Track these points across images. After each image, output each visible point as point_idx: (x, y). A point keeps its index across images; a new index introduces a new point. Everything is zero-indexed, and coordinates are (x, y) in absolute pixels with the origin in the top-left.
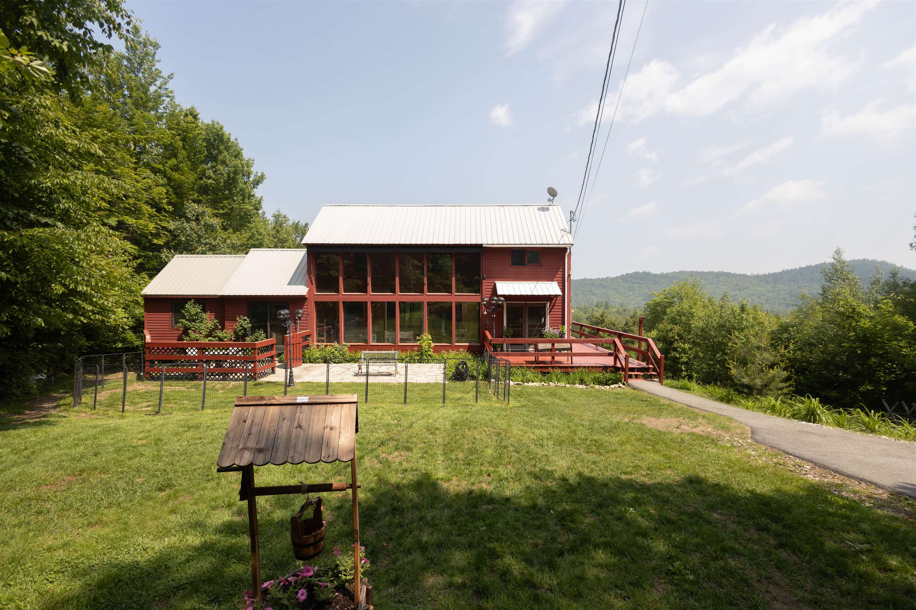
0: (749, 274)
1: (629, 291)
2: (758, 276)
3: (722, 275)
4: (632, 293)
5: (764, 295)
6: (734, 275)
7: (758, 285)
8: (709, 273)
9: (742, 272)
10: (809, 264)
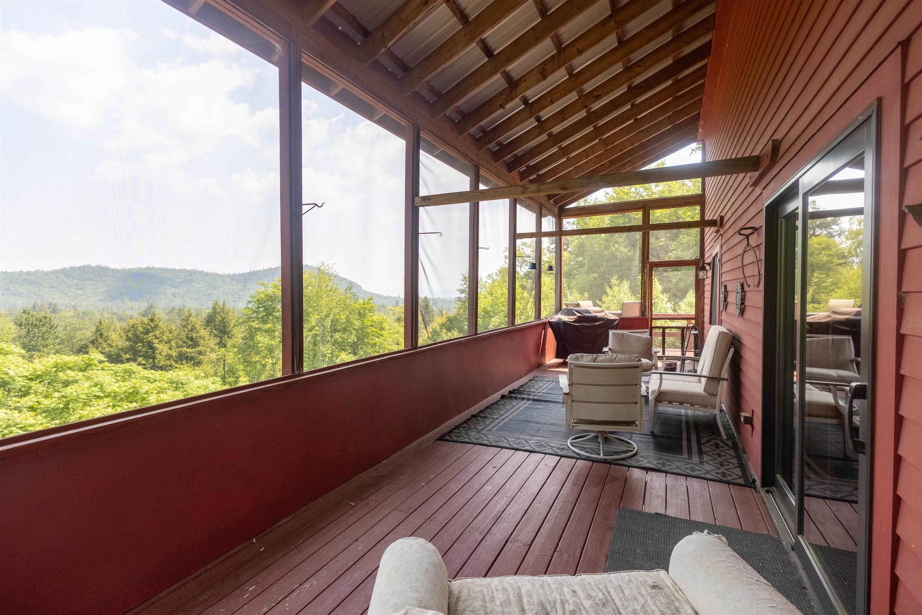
0: (221, 273)
1: (77, 289)
2: (229, 276)
3: (196, 273)
4: (80, 292)
5: (236, 294)
6: (207, 274)
7: (231, 284)
8: (181, 271)
9: (215, 272)
10: (270, 267)
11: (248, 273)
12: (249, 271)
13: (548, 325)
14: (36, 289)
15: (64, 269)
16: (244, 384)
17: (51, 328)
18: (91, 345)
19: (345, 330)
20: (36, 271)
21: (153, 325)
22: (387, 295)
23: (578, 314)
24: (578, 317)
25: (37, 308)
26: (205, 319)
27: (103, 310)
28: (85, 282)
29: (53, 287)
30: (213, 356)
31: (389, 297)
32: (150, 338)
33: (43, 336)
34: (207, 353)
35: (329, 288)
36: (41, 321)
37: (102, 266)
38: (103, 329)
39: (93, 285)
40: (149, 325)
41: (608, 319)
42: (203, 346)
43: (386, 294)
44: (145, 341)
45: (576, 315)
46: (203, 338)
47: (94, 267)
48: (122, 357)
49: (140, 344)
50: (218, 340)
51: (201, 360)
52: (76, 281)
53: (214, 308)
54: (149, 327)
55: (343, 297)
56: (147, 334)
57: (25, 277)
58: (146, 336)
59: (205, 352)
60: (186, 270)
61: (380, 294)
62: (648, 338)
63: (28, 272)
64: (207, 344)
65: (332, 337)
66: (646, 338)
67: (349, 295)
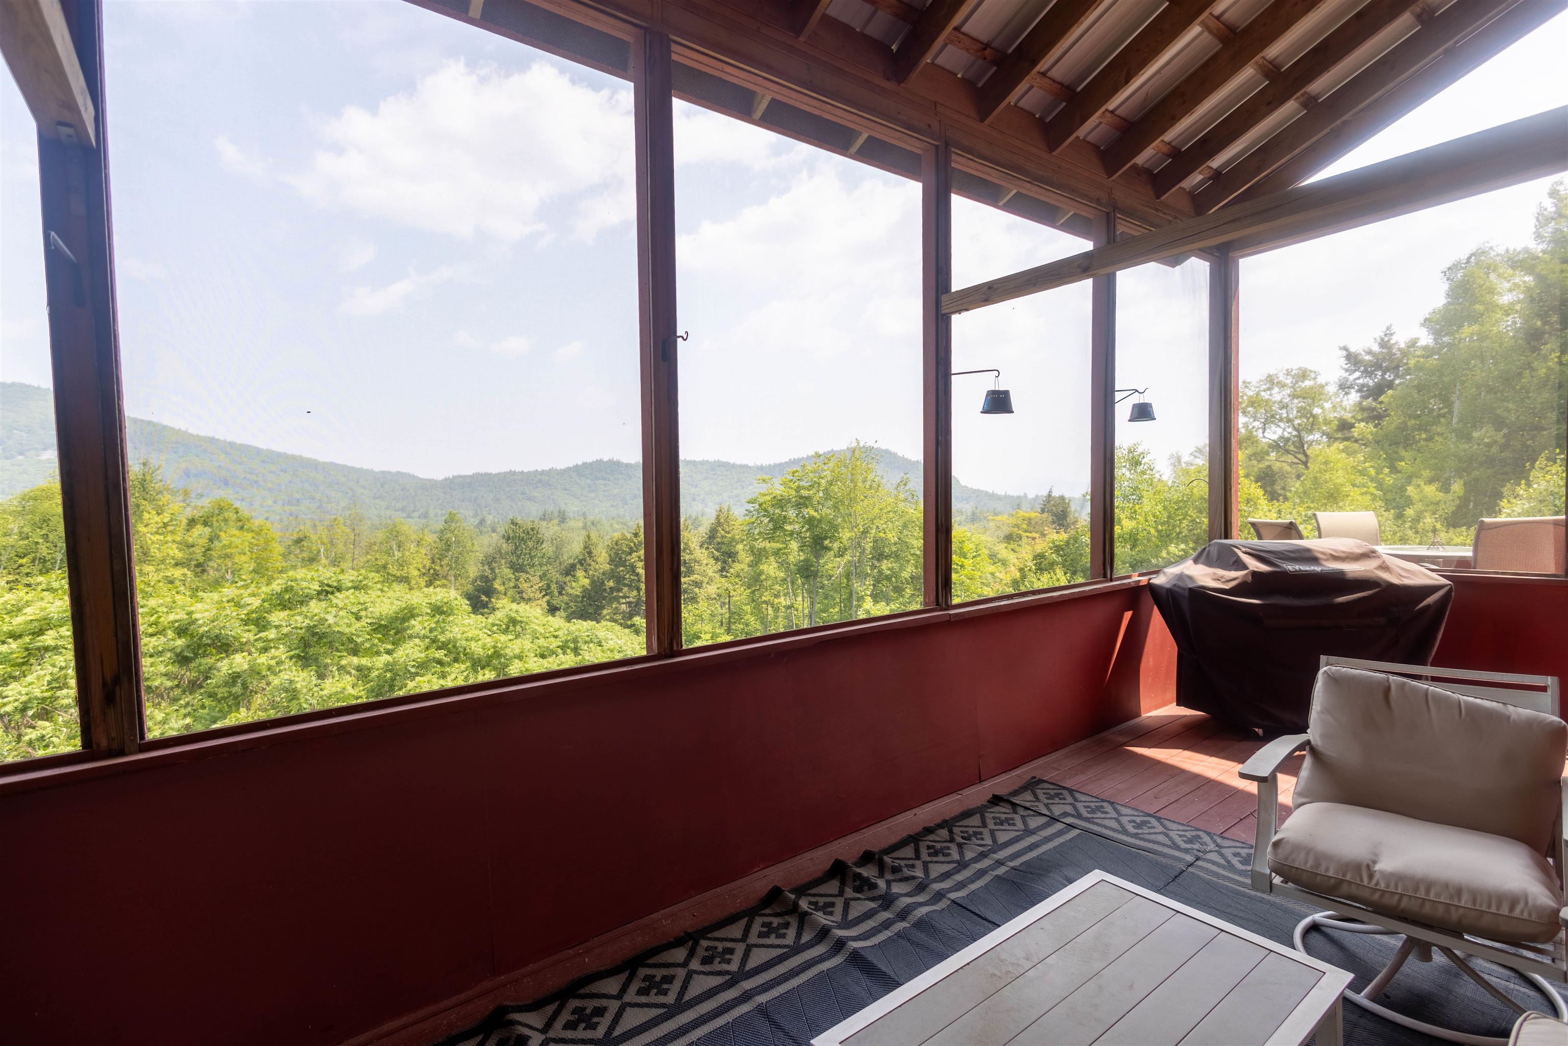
11: (786, 462)
12: (787, 460)
13: (1148, 599)
14: (550, 492)
15: (577, 466)
16: (705, 643)
17: (538, 543)
18: (578, 566)
19: (896, 556)
20: (550, 470)
21: (636, 541)
22: (1003, 494)
23: (1255, 565)
24: (1255, 574)
25: (547, 516)
26: (706, 534)
27: (613, 519)
28: (597, 482)
29: (566, 490)
30: (712, 590)
31: (1006, 497)
32: (633, 560)
33: (530, 554)
34: (704, 585)
35: (868, 484)
36: (528, 533)
37: (615, 460)
38: (592, 545)
39: (605, 485)
40: (631, 541)
41: (1391, 586)
42: (698, 574)
43: (1001, 492)
44: (627, 564)
45: (1244, 567)
46: (698, 563)
47: (607, 462)
48: (605, 585)
49: (621, 569)
50: (719, 565)
51: (696, 594)
52: (588, 481)
53: (718, 516)
54: (632, 545)
55: (891, 500)
56: (630, 554)
57: (539, 477)
58: (629, 557)
59: (702, 583)
60: (707, 461)
61: (990, 491)
62: (1541, 724)
63: (543, 471)
64: (704, 571)
65: (873, 567)
66: (1530, 723)
67: (902, 496)
